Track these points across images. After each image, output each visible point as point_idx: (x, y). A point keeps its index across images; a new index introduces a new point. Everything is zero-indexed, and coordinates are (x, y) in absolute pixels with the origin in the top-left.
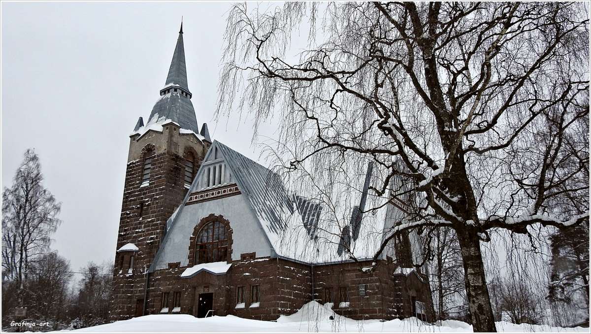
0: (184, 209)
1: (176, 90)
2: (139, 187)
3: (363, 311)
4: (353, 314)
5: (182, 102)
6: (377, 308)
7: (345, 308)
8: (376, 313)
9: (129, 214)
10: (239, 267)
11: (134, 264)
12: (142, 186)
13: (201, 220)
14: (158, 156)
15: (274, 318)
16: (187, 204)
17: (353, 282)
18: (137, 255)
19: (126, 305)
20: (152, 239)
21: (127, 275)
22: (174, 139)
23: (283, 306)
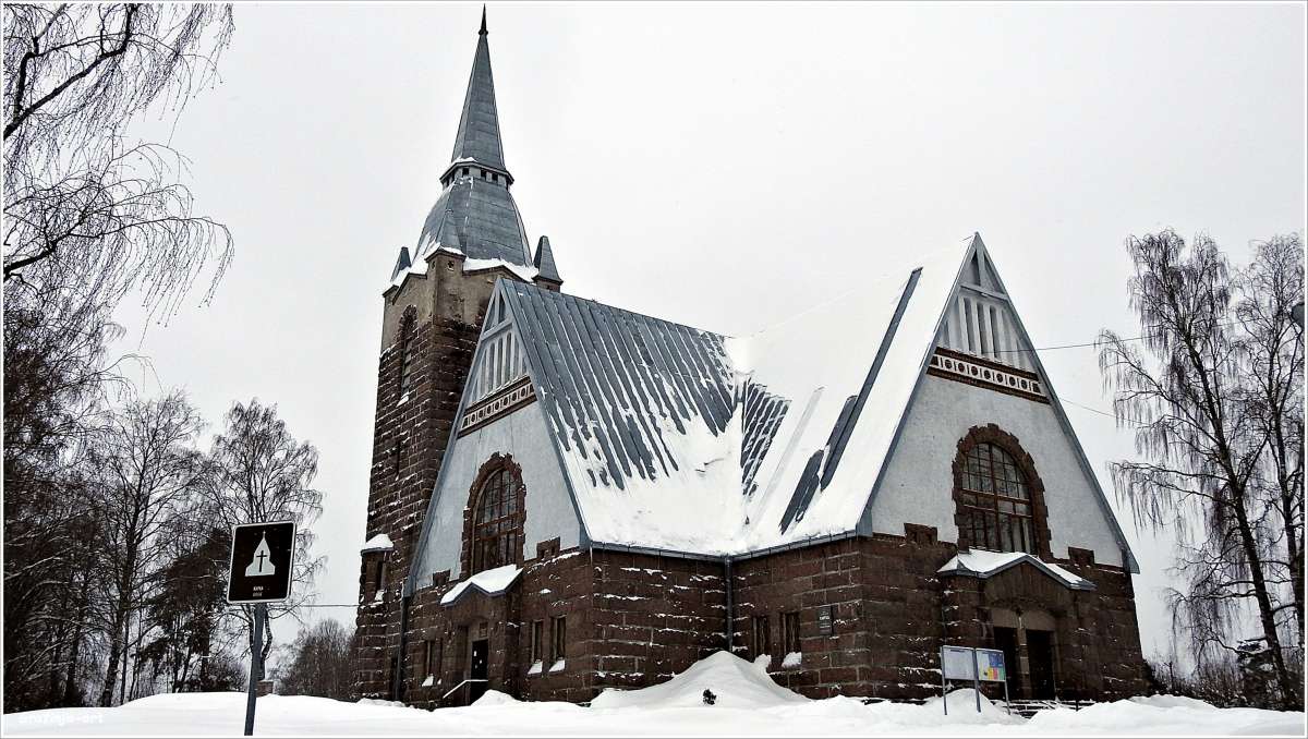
0: (457, 448)
1: (466, 172)
2: (394, 406)
3: (830, 677)
4: (808, 685)
5: (476, 197)
6: (857, 668)
7: (792, 668)
8: (855, 680)
9: (382, 468)
10: (534, 575)
11: (387, 579)
12: (400, 403)
13: (480, 470)
14: (421, 331)
15: (583, 697)
16: (462, 434)
17: (809, 600)
18: (390, 560)
19: (372, 671)
20: (412, 520)
21: (373, 606)
22: (450, 287)
23: (611, 666)
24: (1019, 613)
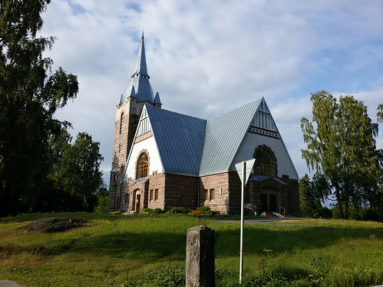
0: (134, 147)
1: (137, 75)
2: (119, 135)
3: (221, 205)
4: (216, 207)
7: (212, 203)
9: (116, 151)
10: (151, 179)
11: (117, 178)
13: (139, 153)
14: (126, 117)
16: (135, 143)
17: (217, 187)
18: (118, 174)
19: (113, 201)
20: (123, 164)
22: (133, 106)
24: (268, 191)
